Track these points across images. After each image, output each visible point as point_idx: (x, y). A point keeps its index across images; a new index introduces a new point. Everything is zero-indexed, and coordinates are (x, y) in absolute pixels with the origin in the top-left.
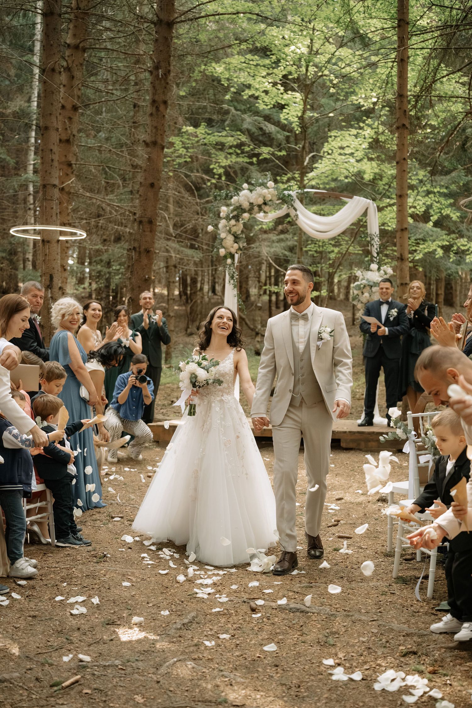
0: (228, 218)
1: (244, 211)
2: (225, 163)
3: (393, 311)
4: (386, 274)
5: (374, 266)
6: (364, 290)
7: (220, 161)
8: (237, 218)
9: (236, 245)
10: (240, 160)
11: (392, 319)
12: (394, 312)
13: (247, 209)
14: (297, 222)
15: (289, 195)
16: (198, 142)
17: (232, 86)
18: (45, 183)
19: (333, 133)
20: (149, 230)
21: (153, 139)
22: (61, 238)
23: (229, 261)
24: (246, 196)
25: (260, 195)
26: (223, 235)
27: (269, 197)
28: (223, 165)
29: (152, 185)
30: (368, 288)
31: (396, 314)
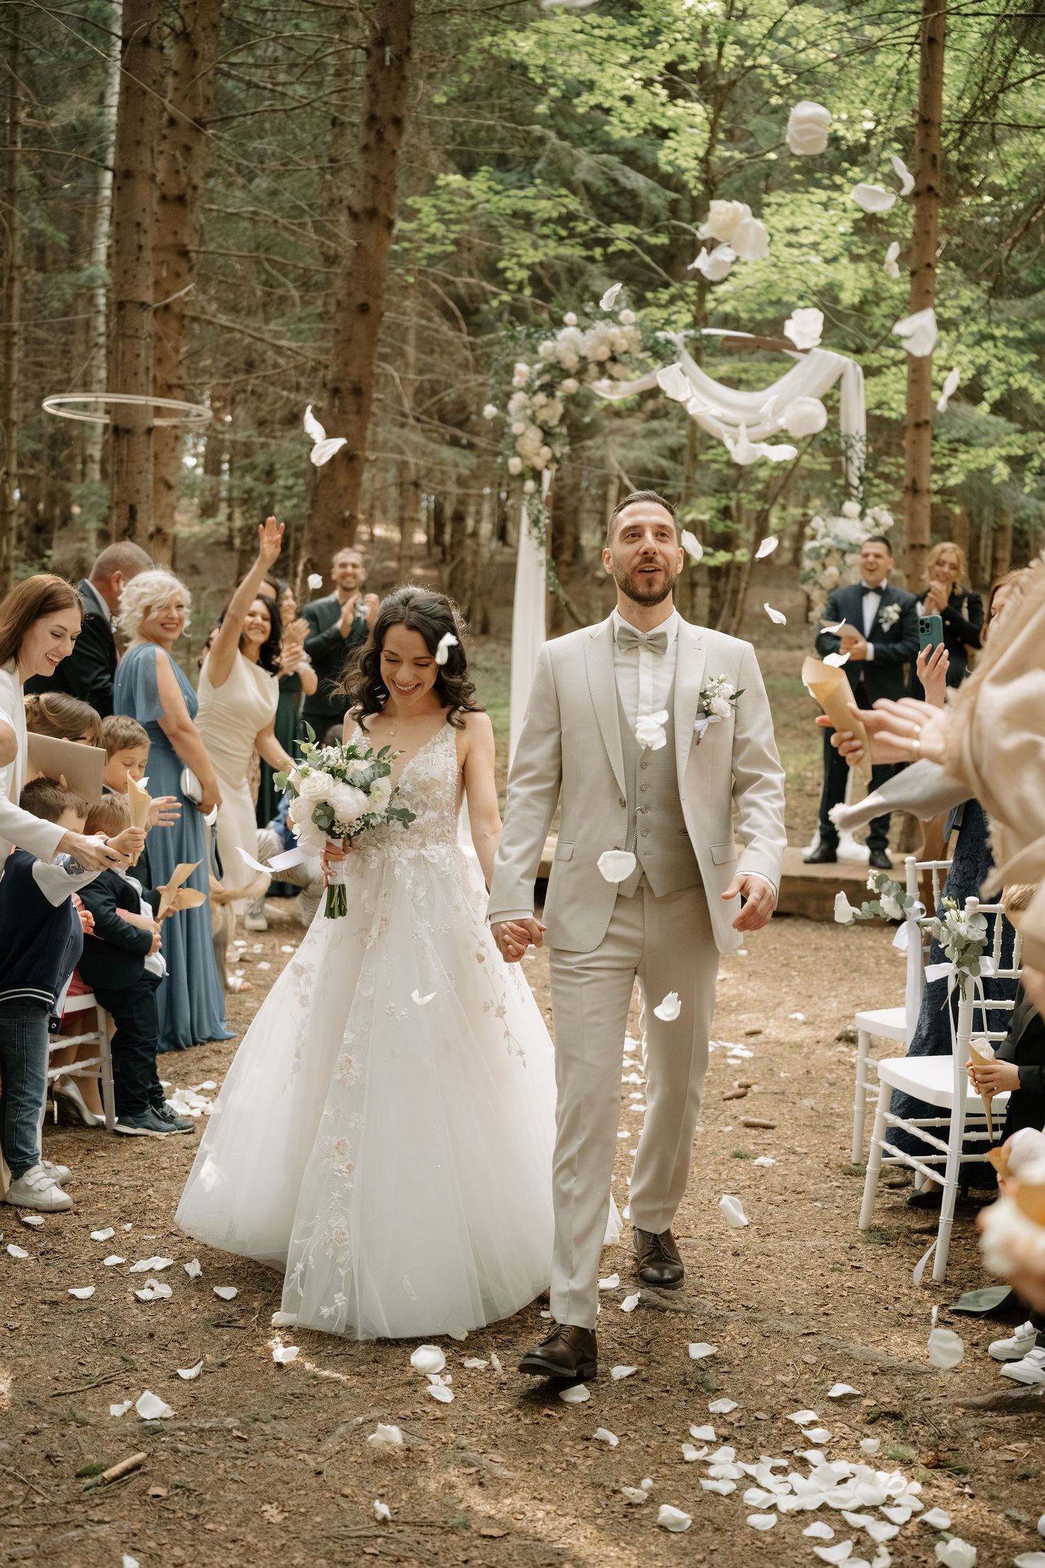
0: (529, 390)
1: (566, 374)
2: (531, 256)
3: (890, 609)
4: (877, 524)
5: (852, 507)
6: (828, 561)
7: (520, 252)
8: (549, 389)
9: (546, 451)
10: (565, 251)
11: (886, 627)
12: (893, 612)
13: (573, 371)
15: (669, 342)
16: (473, 208)
17: (554, 85)
18: (121, 298)
19: (774, 198)
20: (354, 408)
21: (369, 204)
22: (158, 422)
23: (530, 485)
24: (570, 340)
25: (603, 340)
26: (517, 428)
27: (622, 345)
28: (527, 260)
29: (364, 308)
30: (837, 556)
31: (896, 617)
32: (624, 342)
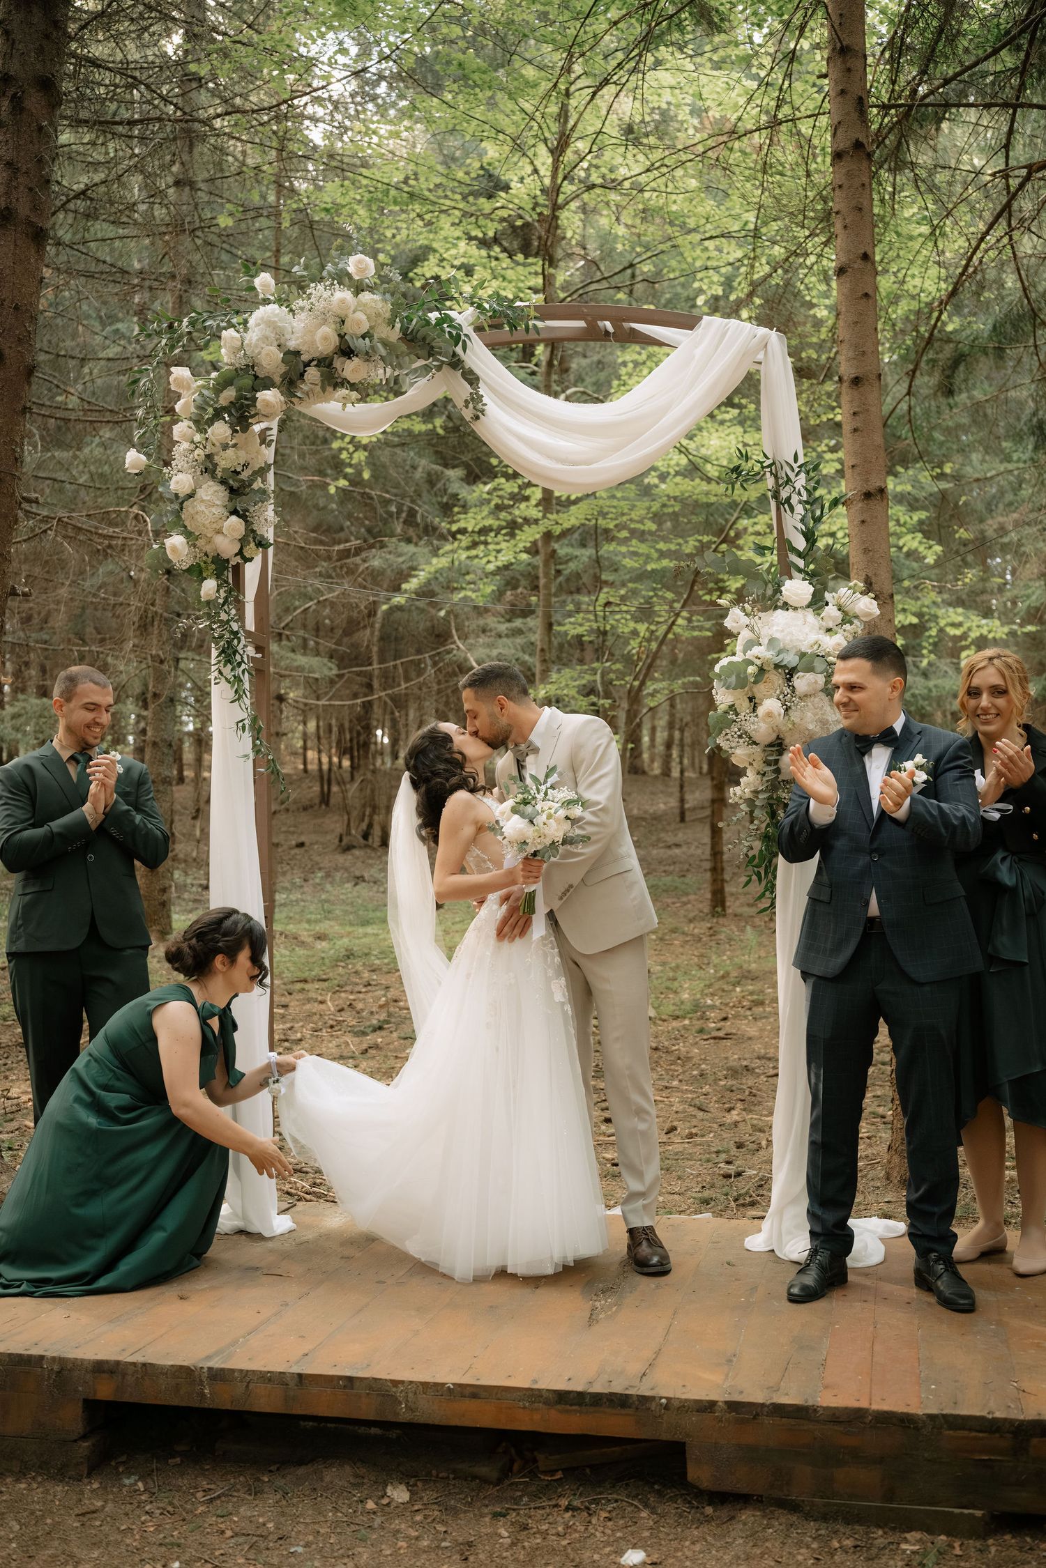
0: (202, 417)
1: (263, 383)
4: (847, 618)
5: (797, 590)
6: (759, 690)
8: (241, 414)
9: (234, 524)
13: (278, 380)
14: (478, 428)
23: (209, 587)
24: (270, 324)
25: (323, 317)
26: (180, 481)
27: (359, 322)
30: (777, 679)
32: (360, 316)
